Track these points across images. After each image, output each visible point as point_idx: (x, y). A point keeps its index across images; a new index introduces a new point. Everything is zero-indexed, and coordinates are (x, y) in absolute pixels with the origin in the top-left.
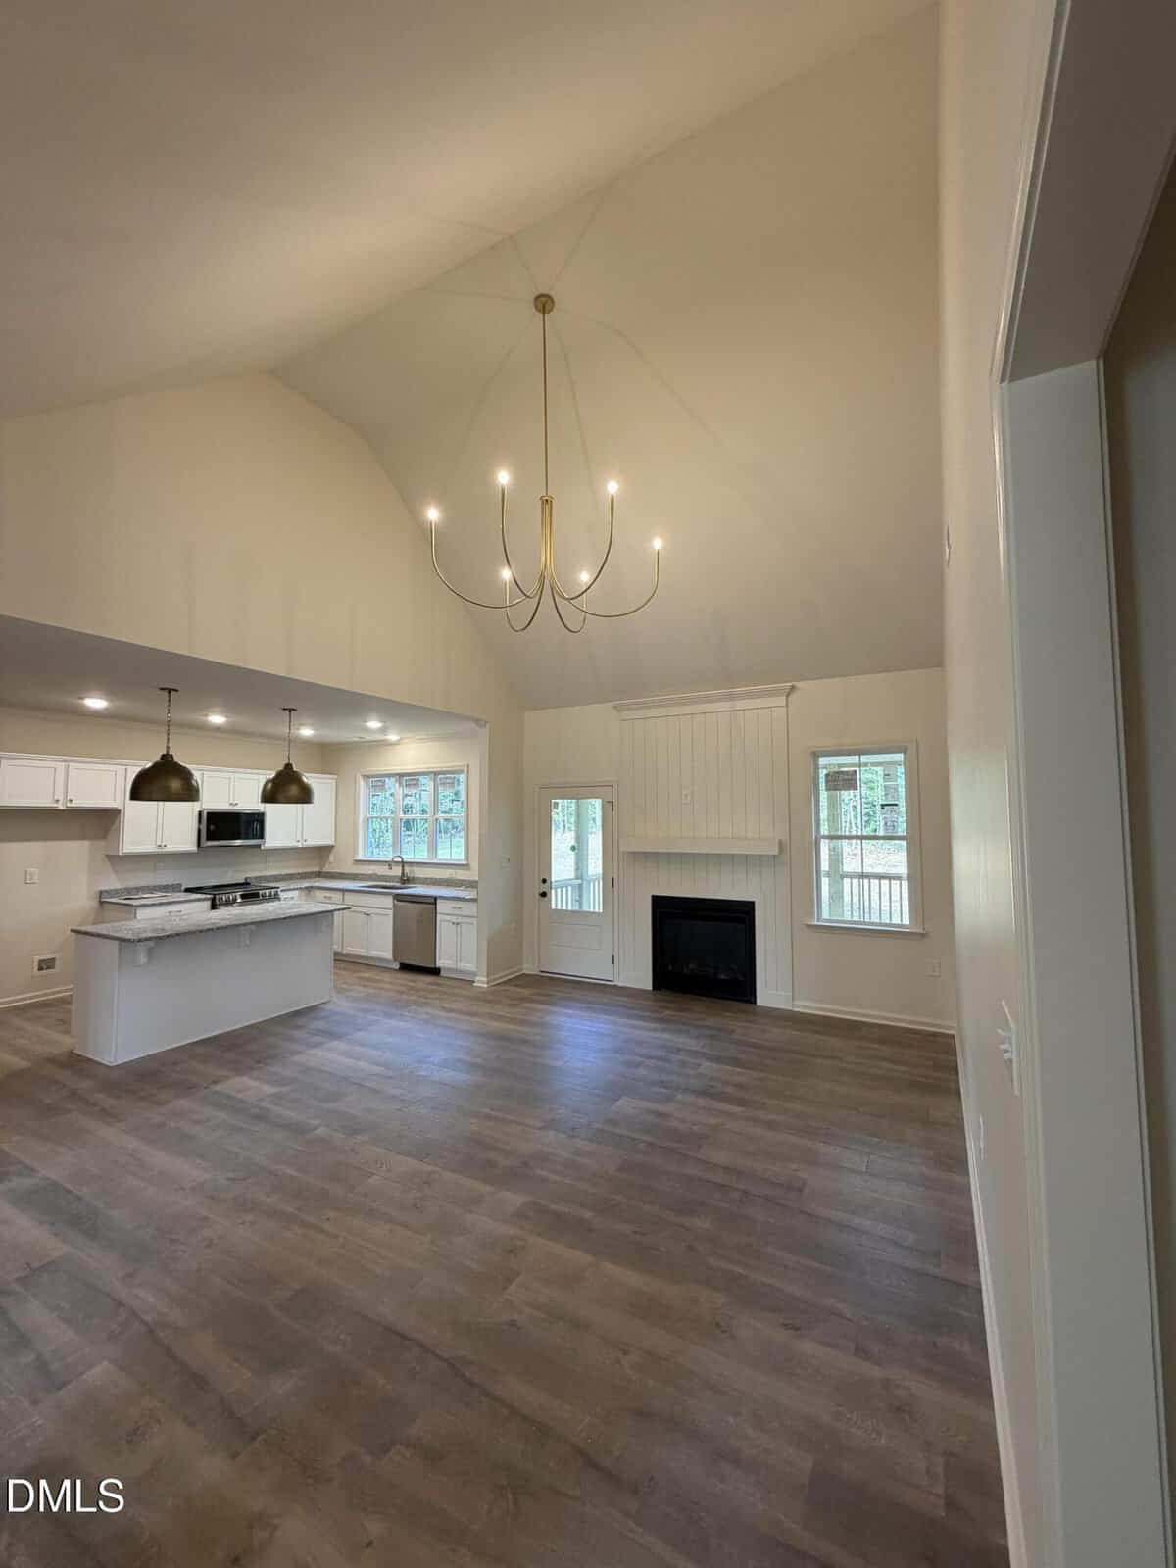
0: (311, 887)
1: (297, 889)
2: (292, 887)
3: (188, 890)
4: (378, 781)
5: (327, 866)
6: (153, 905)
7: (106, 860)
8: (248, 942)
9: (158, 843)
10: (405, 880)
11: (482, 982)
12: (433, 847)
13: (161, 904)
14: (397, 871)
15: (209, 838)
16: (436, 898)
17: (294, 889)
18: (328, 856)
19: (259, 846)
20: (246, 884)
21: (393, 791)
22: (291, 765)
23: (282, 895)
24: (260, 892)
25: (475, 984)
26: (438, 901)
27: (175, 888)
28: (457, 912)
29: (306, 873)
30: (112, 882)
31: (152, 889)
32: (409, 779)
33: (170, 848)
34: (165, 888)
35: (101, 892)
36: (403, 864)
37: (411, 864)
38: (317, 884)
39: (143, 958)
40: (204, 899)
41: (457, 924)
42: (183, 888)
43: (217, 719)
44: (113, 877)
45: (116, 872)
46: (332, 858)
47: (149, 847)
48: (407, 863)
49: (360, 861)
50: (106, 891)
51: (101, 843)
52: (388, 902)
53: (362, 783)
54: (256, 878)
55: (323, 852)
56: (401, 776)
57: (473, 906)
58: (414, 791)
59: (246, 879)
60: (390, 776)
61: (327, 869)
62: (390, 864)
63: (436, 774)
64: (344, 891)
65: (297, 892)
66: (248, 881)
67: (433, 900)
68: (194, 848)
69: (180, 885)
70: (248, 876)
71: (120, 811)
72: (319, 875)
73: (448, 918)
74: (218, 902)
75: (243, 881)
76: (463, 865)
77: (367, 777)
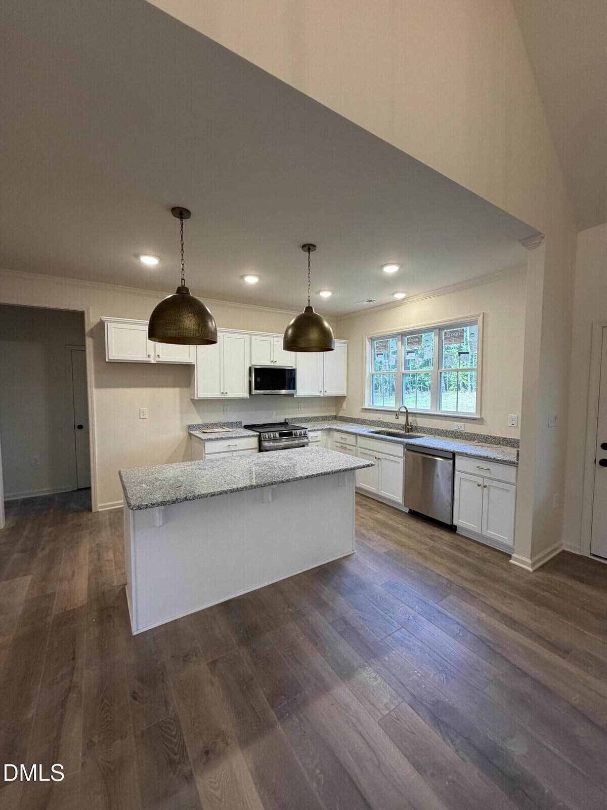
0: (330, 429)
1: (320, 430)
2: (316, 429)
3: (247, 427)
4: (381, 342)
5: (341, 412)
6: (217, 439)
7: (191, 402)
8: (270, 499)
9: (222, 391)
10: (409, 429)
11: (523, 561)
12: (437, 399)
13: (222, 439)
14: (402, 420)
15: (256, 389)
16: (454, 454)
17: (318, 430)
18: (342, 404)
19: (293, 395)
20: (285, 424)
21: (395, 349)
22: (311, 308)
23: (310, 434)
24: (294, 432)
25: (511, 561)
26: (457, 457)
27: (237, 425)
28: (486, 474)
29: (326, 417)
30: (197, 420)
31: (222, 425)
32: (413, 336)
33: (231, 395)
34: (231, 425)
35: (189, 426)
36: (407, 413)
37: (414, 414)
38: (334, 427)
39: (159, 521)
40: (253, 436)
41: (485, 487)
42: (243, 425)
43: (251, 280)
44: (196, 415)
45: (198, 412)
46: (344, 405)
47: (216, 394)
48: (412, 413)
49: (366, 409)
50: (192, 426)
51: (186, 390)
52: (399, 450)
53: (368, 344)
54: (292, 419)
55: (338, 400)
56: (403, 334)
57: (512, 470)
58: (415, 347)
59: (285, 419)
60: (394, 336)
61: (341, 414)
62: (397, 414)
63: (440, 329)
64: (356, 435)
65: (320, 432)
66: (287, 421)
67: (451, 456)
68: (246, 395)
69: (241, 423)
70: (287, 417)
71: (194, 365)
72: (335, 418)
73: (473, 478)
74: (263, 439)
75: (283, 421)
76: (474, 419)
77: (372, 340)
